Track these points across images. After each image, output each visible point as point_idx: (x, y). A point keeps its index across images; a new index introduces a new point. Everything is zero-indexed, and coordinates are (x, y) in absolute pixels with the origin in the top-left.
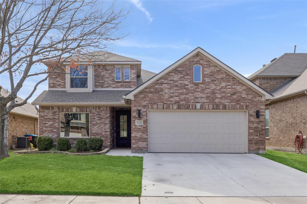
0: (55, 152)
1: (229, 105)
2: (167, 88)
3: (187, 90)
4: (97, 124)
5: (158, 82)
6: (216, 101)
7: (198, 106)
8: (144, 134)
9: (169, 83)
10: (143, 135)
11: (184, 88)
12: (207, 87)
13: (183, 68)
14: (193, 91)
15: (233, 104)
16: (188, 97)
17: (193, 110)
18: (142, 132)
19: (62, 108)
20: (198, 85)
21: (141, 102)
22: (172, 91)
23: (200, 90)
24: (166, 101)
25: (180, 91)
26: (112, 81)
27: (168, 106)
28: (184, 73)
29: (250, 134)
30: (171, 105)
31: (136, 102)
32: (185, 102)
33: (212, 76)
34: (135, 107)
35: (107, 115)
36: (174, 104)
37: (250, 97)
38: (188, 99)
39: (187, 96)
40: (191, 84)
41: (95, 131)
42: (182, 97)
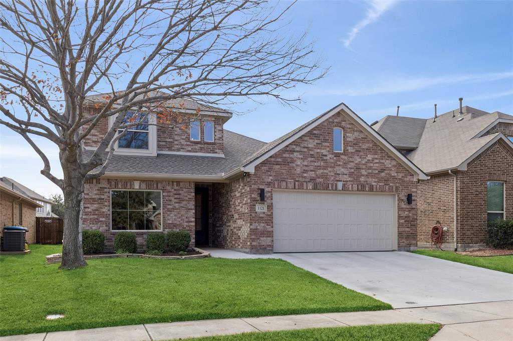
0: (127, 256)
1: (376, 186)
2: (299, 158)
3: (325, 162)
4: (174, 209)
5: (288, 149)
6: (361, 179)
7: (340, 185)
8: (268, 225)
9: (302, 152)
10: (267, 227)
11: (322, 160)
12: (351, 159)
13: (321, 130)
14: (333, 165)
15: (381, 184)
16: (327, 173)
17: (334, 192)
18: (266, 223)
19: (115, 182)
20: (339, 156)
21: (263, 177)
22: (306, 163)
23: (341, 164)
24: (297, 177)
25: (316, 164)
26: (186, 141)
27: (301, 185)
28: (321, 137)
29: (400, 225)
30: (305, 184)
31: (257, 177)
32: (322, 180)
33: (357, 144)
34: (255, 184)
35: (190, 195)
36: (309, 182)
37: (400, 175)
38: (327, 176)
39: (325, 171)
40: (330, 154)
41: (171, 220)
42: (320, 172)
